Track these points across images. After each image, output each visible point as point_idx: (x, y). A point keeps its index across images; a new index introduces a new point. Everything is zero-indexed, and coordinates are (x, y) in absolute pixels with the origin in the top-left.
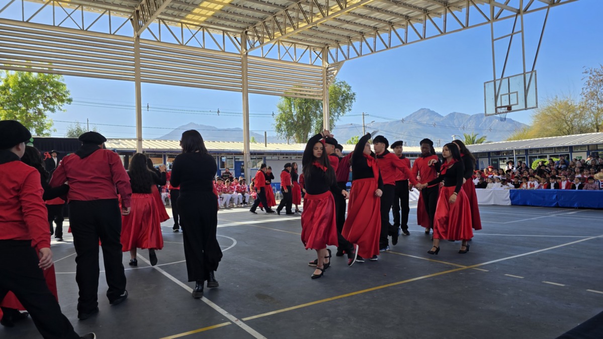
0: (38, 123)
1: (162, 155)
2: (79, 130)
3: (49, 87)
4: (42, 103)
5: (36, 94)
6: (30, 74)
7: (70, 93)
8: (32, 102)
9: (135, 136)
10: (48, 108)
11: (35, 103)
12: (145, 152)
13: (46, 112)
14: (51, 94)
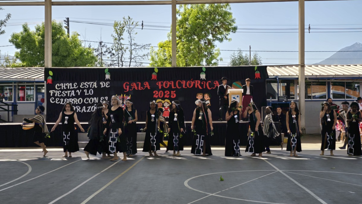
0: (208, 53)
1: (325, 82)
2: (241, 58)
3: (217, 16)
4: (212, 34)
5: (207, 25)
6: (202, 6)
7: (236, 21)
8: (203, 33)
9: (298, 62)
10: (217, 38)
11: (205, 34)
12: (308, 79)
13: (214, 42)
14: (219, 24)
